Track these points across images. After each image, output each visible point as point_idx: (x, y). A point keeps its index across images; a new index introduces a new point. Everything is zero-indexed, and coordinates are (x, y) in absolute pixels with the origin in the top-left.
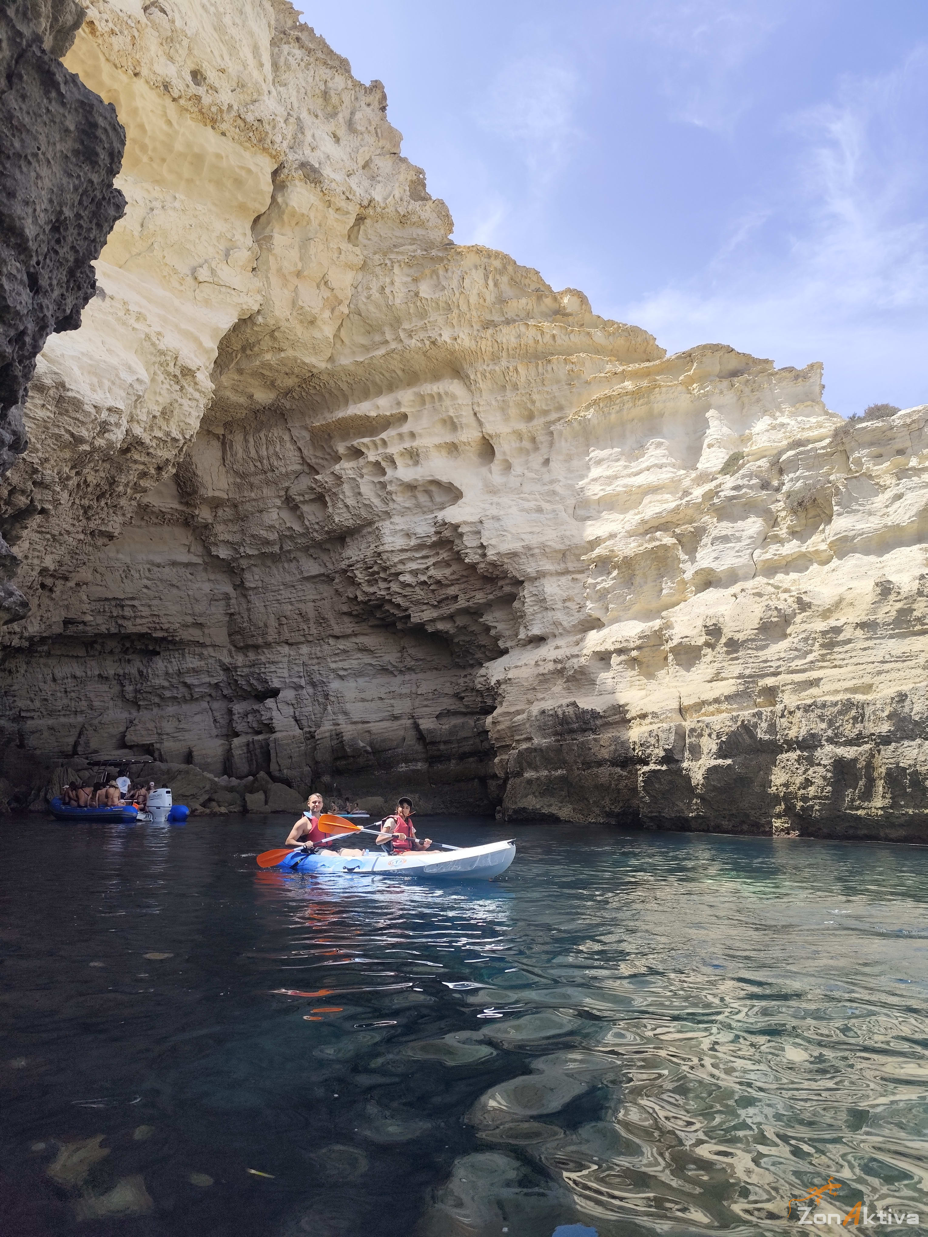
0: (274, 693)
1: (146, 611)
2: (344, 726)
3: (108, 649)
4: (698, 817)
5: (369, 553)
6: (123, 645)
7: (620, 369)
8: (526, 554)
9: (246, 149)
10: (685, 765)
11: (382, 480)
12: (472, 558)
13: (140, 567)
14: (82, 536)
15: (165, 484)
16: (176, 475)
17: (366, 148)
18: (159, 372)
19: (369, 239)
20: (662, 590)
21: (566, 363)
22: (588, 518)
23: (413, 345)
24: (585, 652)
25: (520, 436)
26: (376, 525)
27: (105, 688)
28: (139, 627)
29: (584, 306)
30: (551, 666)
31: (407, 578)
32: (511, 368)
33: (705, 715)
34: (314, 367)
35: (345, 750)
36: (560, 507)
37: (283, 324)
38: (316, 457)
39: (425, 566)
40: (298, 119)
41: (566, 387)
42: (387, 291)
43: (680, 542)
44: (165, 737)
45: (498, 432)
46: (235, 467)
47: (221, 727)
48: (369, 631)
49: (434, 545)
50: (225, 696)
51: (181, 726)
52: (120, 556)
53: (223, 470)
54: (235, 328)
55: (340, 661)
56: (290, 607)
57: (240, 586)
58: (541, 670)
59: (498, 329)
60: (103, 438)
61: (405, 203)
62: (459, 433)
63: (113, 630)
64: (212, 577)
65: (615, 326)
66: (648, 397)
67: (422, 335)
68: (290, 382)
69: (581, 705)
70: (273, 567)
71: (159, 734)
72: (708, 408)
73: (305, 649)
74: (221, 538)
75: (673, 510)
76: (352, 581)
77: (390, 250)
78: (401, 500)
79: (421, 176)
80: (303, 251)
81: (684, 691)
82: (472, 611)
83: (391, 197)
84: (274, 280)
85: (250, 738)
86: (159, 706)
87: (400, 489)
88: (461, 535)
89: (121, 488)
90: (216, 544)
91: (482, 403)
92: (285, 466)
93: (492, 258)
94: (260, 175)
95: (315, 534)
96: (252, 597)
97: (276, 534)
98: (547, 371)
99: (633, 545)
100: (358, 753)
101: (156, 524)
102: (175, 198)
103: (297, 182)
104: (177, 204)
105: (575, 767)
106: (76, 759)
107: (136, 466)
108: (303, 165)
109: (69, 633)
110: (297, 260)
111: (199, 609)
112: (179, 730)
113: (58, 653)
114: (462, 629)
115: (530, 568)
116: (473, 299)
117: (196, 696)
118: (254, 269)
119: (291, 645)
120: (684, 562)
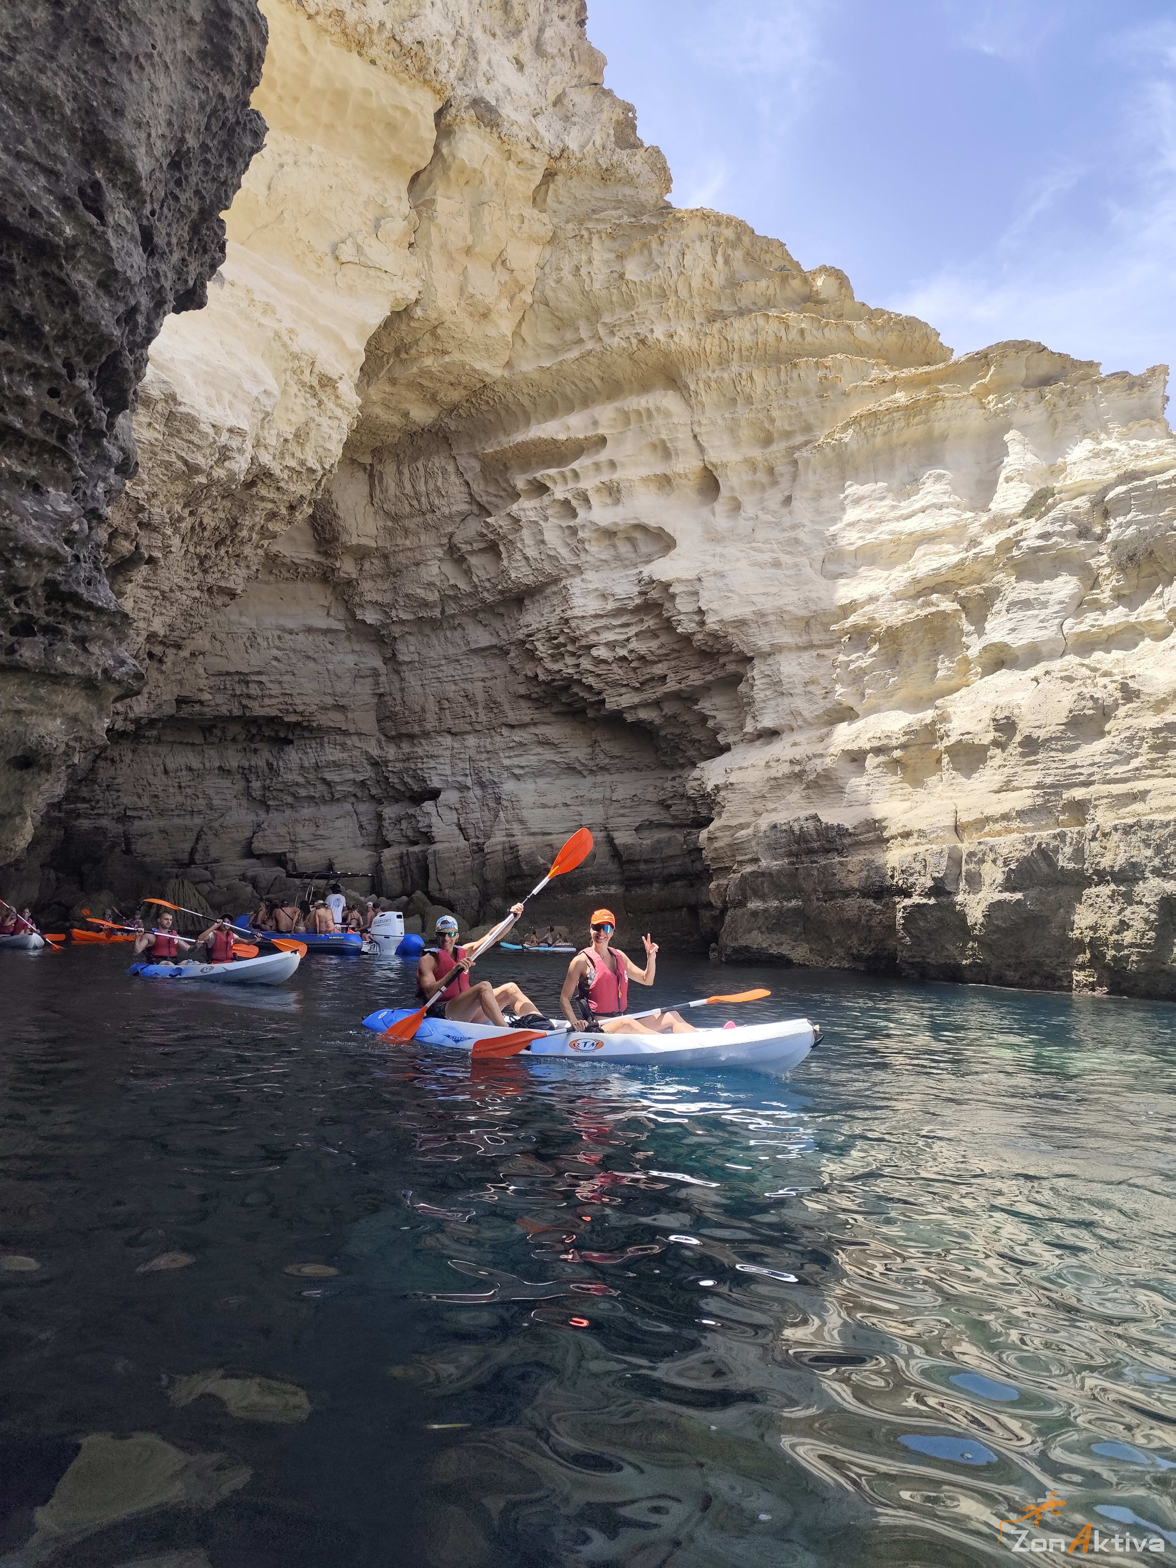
0: (434, 795)
1: (275, 690)
2: (520, 837)
3: (230, 735)
4: (973, 965)
5: (554, 619)
6: (249, 731)
7: (891, 375)
8: (757, 622)
9: (401, 81)
10: (959, 898)
11: (572, 524)
12: (686, 626)
13: (268, 634)
14: (197, 594)
15: (298, 529)
16: (312, 517)
17: (559, 78)
18: (291, 382)
19: (561, 202)
20: (936, 671)
21: (818, 368)
22: (841, 575)
23: (615, 345)
24: (832, 750)
25: (753, 465)
26: (563, 583)
27: (226, 783)
29: (843, 290)
30: (786, 769)
31: (601, 652)
32: (744, 374)
33: (989, 834)
34: (487, 375)
35: (520, 867)
36: (804, 560)
37: (448, 317)
38: (488, 493)
39: (625, 637)
40: (470, 39)
41: (816, 400)
42: (583, 272)
43: (964, 607)
44: (299, 845)
45: (725, 461)
46: (385, 506)
47: (368, 835)
48: (553, 719)
49: (637, 610)
50: (373, 797)
51: (319, 833)
52: (244, 619)
53: (370, 509)
54: (387, 324)
55: (516, 756)
56: (453, 687)
57: (392, 660)
58: (773, 773)
59: (728, 322)
60: (223, 468)
61: (608, 152)
62: (674, 461)
63: (237, 712)
64: (357, 648)
65: (885, 317)
66: (927, 413)
67: (627, 331)
68: (455, 395)
69: (824, 819)
70: (433, 637)
71: (293, 842)
72: (1007, 428)
73: (471, 741)
74: (368, 598)
75: (956, 566)
76: (531, 656)
77: (587, 217)
78: (596, 550)
79: (630, 115)
80: (475, 219)
81: (962, 803)
82: (685, 695)
83: (591, 144)
84: (437, 259)
85: (403, 849)
86: (292, 806)
87: (594, 535)
88: (673, 597)
89: (245, 533)
90: (361, 606)
91: (704, 422)
92: (449, 505)
93: (723, 226)
94: (420, 117)
95: (486, 594)
96: (407, 675)
97: (437, 594)
98: (791, 379)
99: (900, 611)
100: (536, 871)
101: (287, 579)
102: (311, 150)
103: (467, 126)
104: (313, 159)
105: (814, 897)
106: (193, 870)
107: (262, 505)
108: (476, 102)
109: (182, 714)
110: (467, 231)
111: (340, 687)
112: (317, 837)
113: (171, 739)
114: (671, 719)
115: (763, 641)
116: (696, 282)
117: (337, 796)
118: (411, 245)
119: (454, 735)
120: (968, 634)
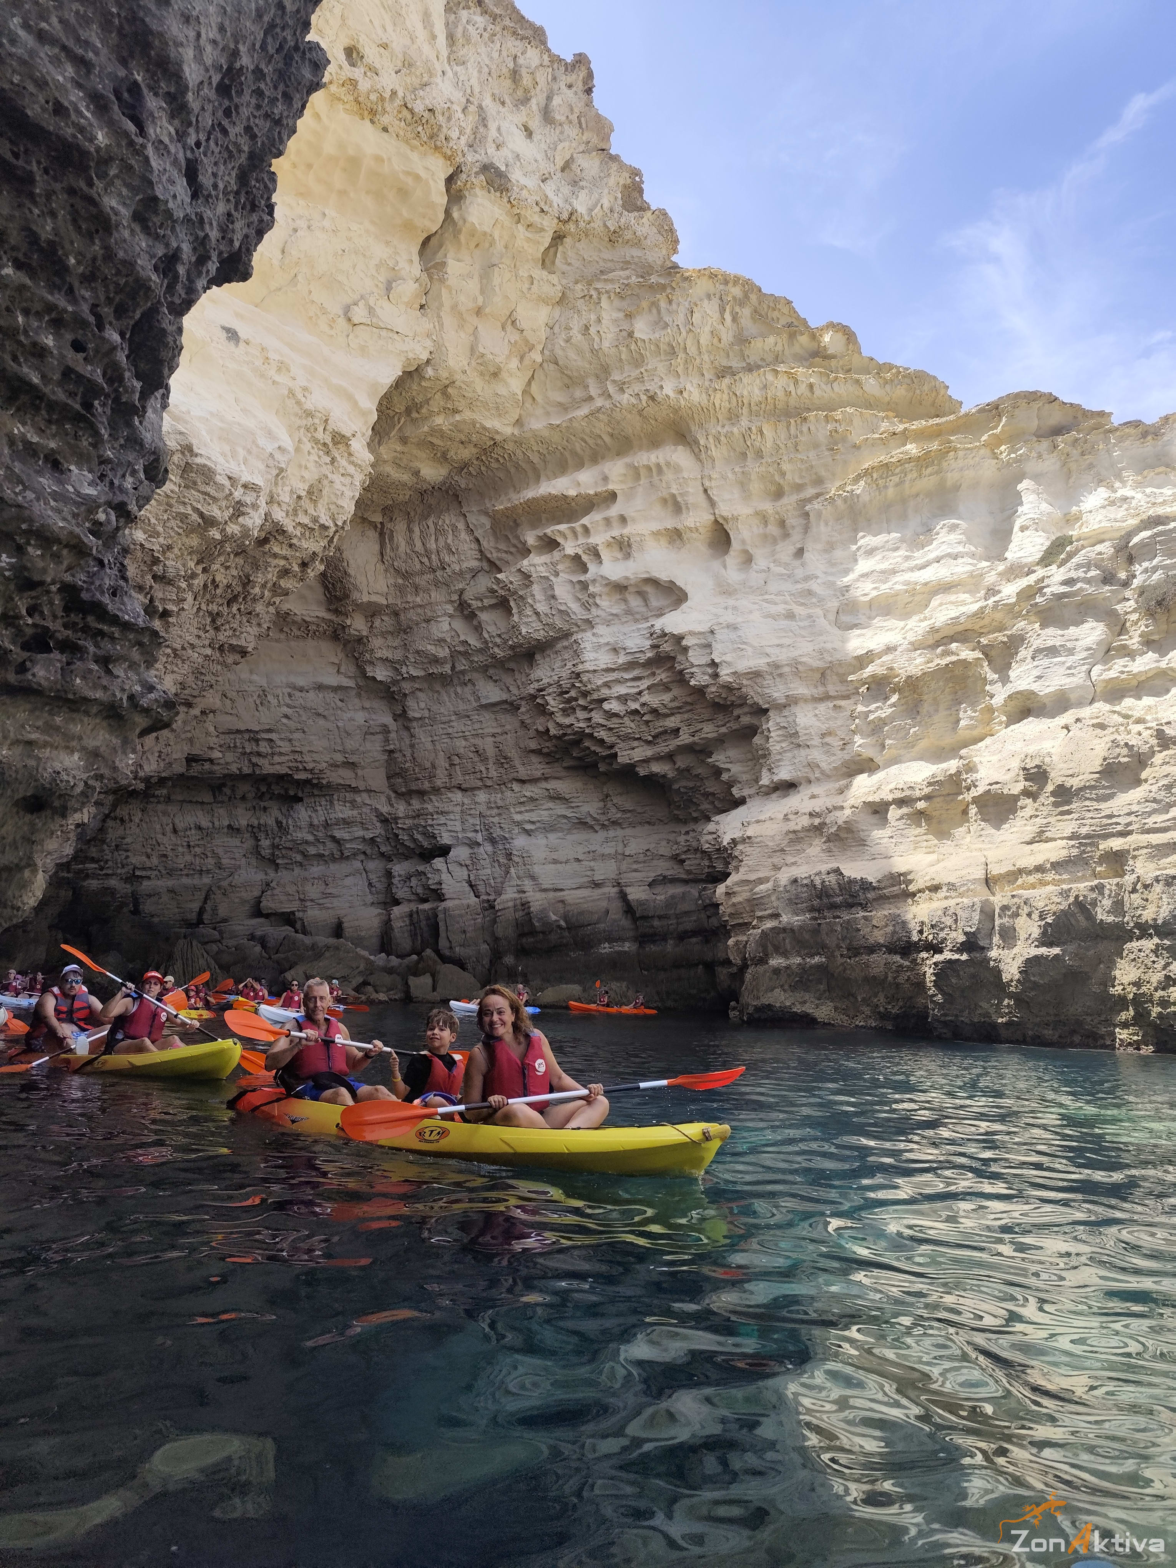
0: (444, 851)
1: (285, 747)
2: (532, 894)
3: (239, 793)
4: (1009, 1024)
5: (565, 673)
6: (258, 789)
7: (901, 427)
8: (771, 674)
9: (413, 148)
10: (993, 954)
11: (582, 578)
12: (700, 679)
13: (279, 691)
14: (209, 651)
15: (310, 587)
16: (323, 575)
17: (567, 144)
18: (304, 440)
19: (570, 264)
20: (958, 721)
21: (827, 422)
22: (855, 626)
23: (625, 402)
25: (764, 519)
26: (574, 637)
27: (235, 842)
28: (278, 767)
29: (851, 345)
30: (805, 821)
31: (613, 706)
32: (753, 429)
33: (1022, 887)
34: (497, 432)
35: (532, 924)
36: (819, 611)
37: (458, 377)
38: (499, 550)
39: (637, 690)
40: (480, 107)
41: (827, 453)
42: (592, 331)
43: (986, 655)
44: (308, 904)
45: (735, 514)
46: (395, 564)
47: (378, 893)
48: (564, 774)
49: (649, 663)
50: (382, 854)
51: (329, 891)
52: (255, 677)
53: (381, 567)
54: (398, 384)
55: (527, 811)
56: (464, 743)
57: (402, 716)
58: (792, 826)
59: (737, 377)
60: (237, 523)
61: (616, 215)
62: (684, 515)
63: (246, 770)
64: (367, 705)
65: (894, 371)
66: (939, 464)
67: (637, 388)
68: (466, 453)
69: (846, 873)
70: (443, 693)
71: (302, 900)
72: (1020, 478)
73: (482, 796)
74: (378, 655)
75: (975, 615)
76: (542, 710)
77: (596, 277)
78: (607, 604)
79: (637, 179)
80: (485, 281)
81: (992, 855)
82: (698, 748)
83: (599, 207)
84: (448, 320)
85: (413, 906)
86: (301, 865)
87: (605, 590)
88: (686, 649)
89: (257, 590)
90: (372, 663)
91: (714, 476)
92: (459, 562)
93: (731, 285)
94: (431, 182)
95: (496, 650)
96: (417, 731)
97: (447, 650)
98: (801, 432)
99: (919, 661)
100: (549, 928)
101: (298, 637)
102: (324, 214)
103: (478, 191)
104: (326, 223)
105: (837, 953)
106: (201, 930)
107: (275, 562)
108: (486, 168)
109: (192, 773)
110: (477, 293)
111: (350, 744)
112: (326, 895)
113: (180, 798)
114: (685, 772)
115: (778, 692)
116: (705, 339)
118: (422, 307)
119: (464, 790)
120: (992, 683)
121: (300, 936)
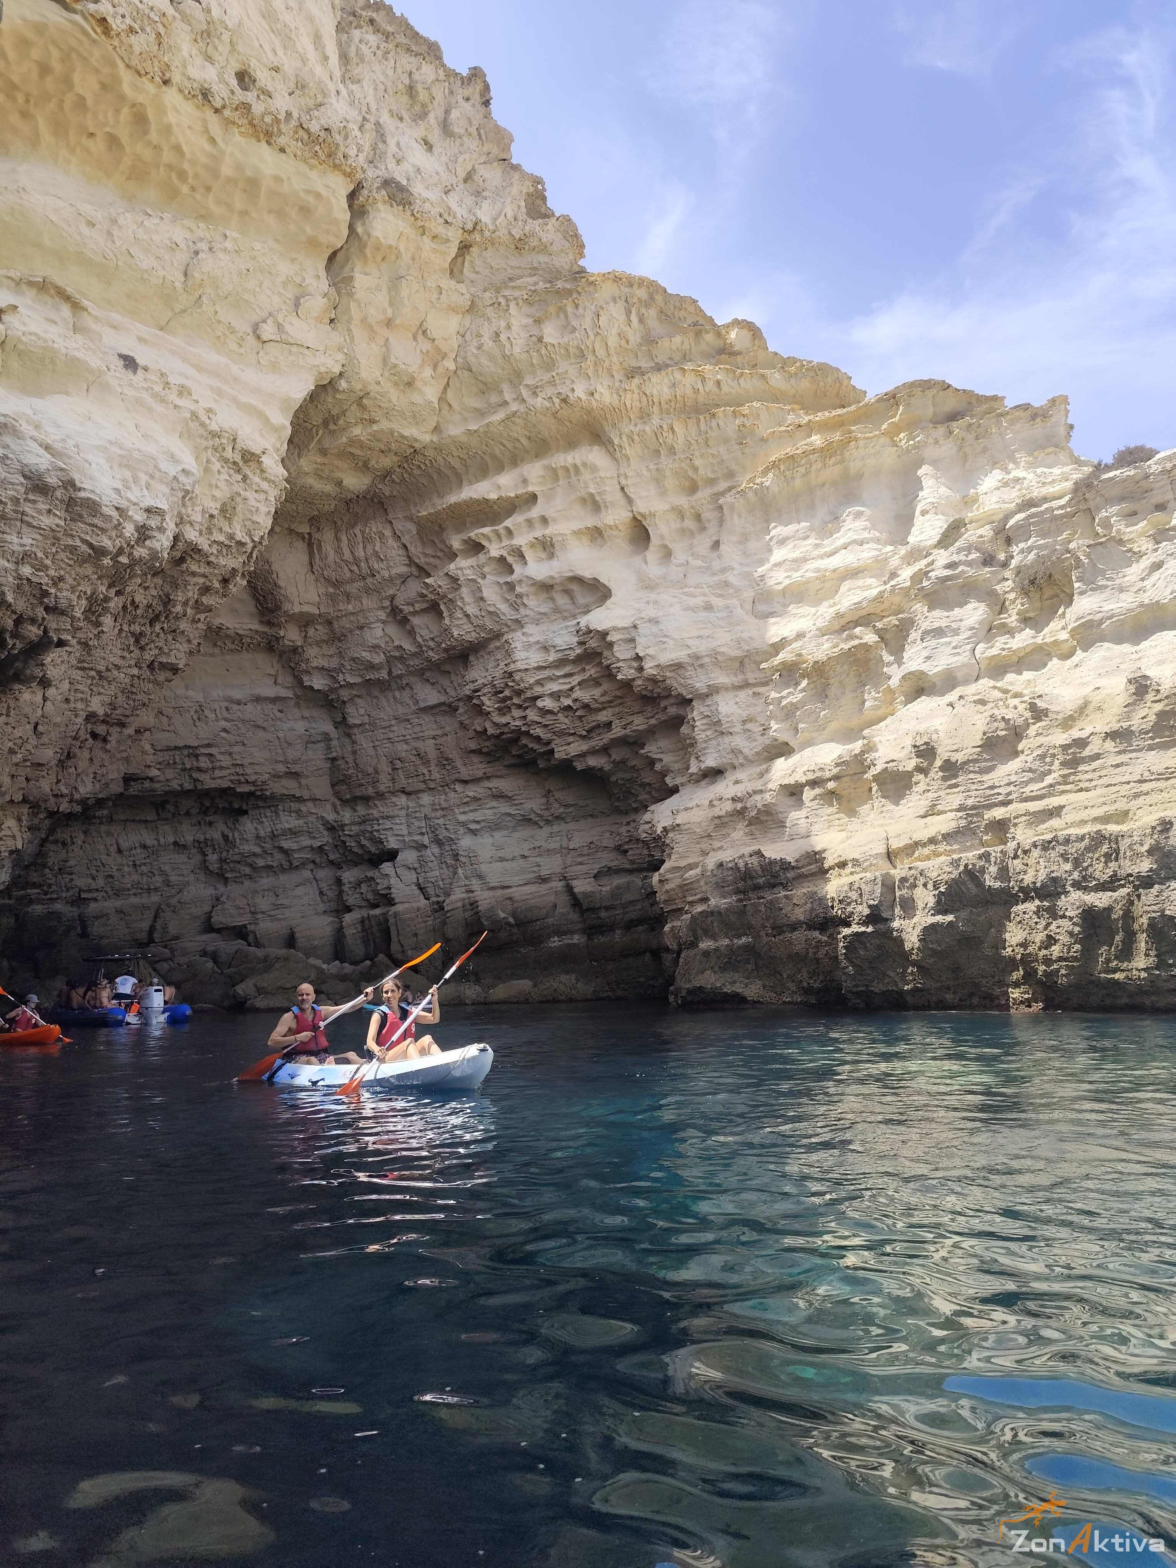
0: (391, 856)
1: (226, 761)
2: (479, 893)
3: (183, 810)
4: (916, 990)
5: (498, 673)
6: (202, 804)
7: (807, 418)
8: (693, 665)
9: (312, 167)
10: (896, 924)
11: (509, 580)
12: (626, 673)
13: (216, 706)
14: (136, 671)
15: (237, 602)
16: (248, 588)
17: (467, 156)
18: (214, 459)
19: (478, 273)
20: (864, 702)
21: (735, 417)
22: (771, 614)
23: (539, 405)
24: (771, 785)
25: (680, 514)
26: (505, 637)
27: (183, 858)
29: (757, 341)
30: (728, 806)
31: (547, 703)
32: (665, 426)
33: (918, 859)
34: (416, 440)
35: (481, 923)
36: (735, 602)
37: (373, 388)
38: (426, 555)
39: (568, 686)
40: (377, 124)
41: (737, 447)
42: (503, 337)
43: (882, 639)
44: (260, 916)
45: (652, 510)
46: (325, 573)
47: (329, 901)
48: (505, 772)
49: (579, 659)
50: (331, 862)
51: (280, 902)
52: (191, 693)
53: (311, 577)
54: (313, 397)
55: (471, 811)
56: (405, 747)
57: (342, 723)
58: (717, 812)
59: (645, 377)
60: (144, 547)
61: (520, 223)
62: (603, 514)
63: (188, 786)
64: (307, 713)
65: (798, 364)
66: (842, 454)
67: (550, 391)
68: (387, 462)
69: (767, 854)
70: (382, 698)
71: (253, 913)
72: (919, 464)
73: (426, 799)
74: (315, 664)
75: (875, 599)
76: (479, 710)
77: (504, 285)
78: (535, 604)
79: (540, 187)
80: (393, 293)
81: (892, 831)
82: (631, 740)
83: (502, 216)
84: (359, 333)
85: (364, 913)
86: (250, 877)
87: (532, 589)
88: (611, 645)
89: (179, 609)
90: (308, 672)
91: (630, 474)
92: (388, 568)
93: (635, 287)
94: (333, 200)
95: (431, 653)
96: (359, 737)
97: (382, 656)
98: (711, 428)
99: (826, 646)
100: (498, 925)
101: (232, 651)
102: (226, 236)
103: (380, 206)
104: (229, 244)
105: (763, 933)
106: (152, 948)
107: (195, 579)
108: (387, 183)
109: (132, 791)
110: (386, 305)
111: (292, 754)
112: (277, 907)
113: (122, 817)
114: (620, 765)
115: (700, 683)
116: (613, 341)
117: (295, 864)
118: (332, 321)
119: (408, 794)
120: (889, 664)
121: (253, 949)
